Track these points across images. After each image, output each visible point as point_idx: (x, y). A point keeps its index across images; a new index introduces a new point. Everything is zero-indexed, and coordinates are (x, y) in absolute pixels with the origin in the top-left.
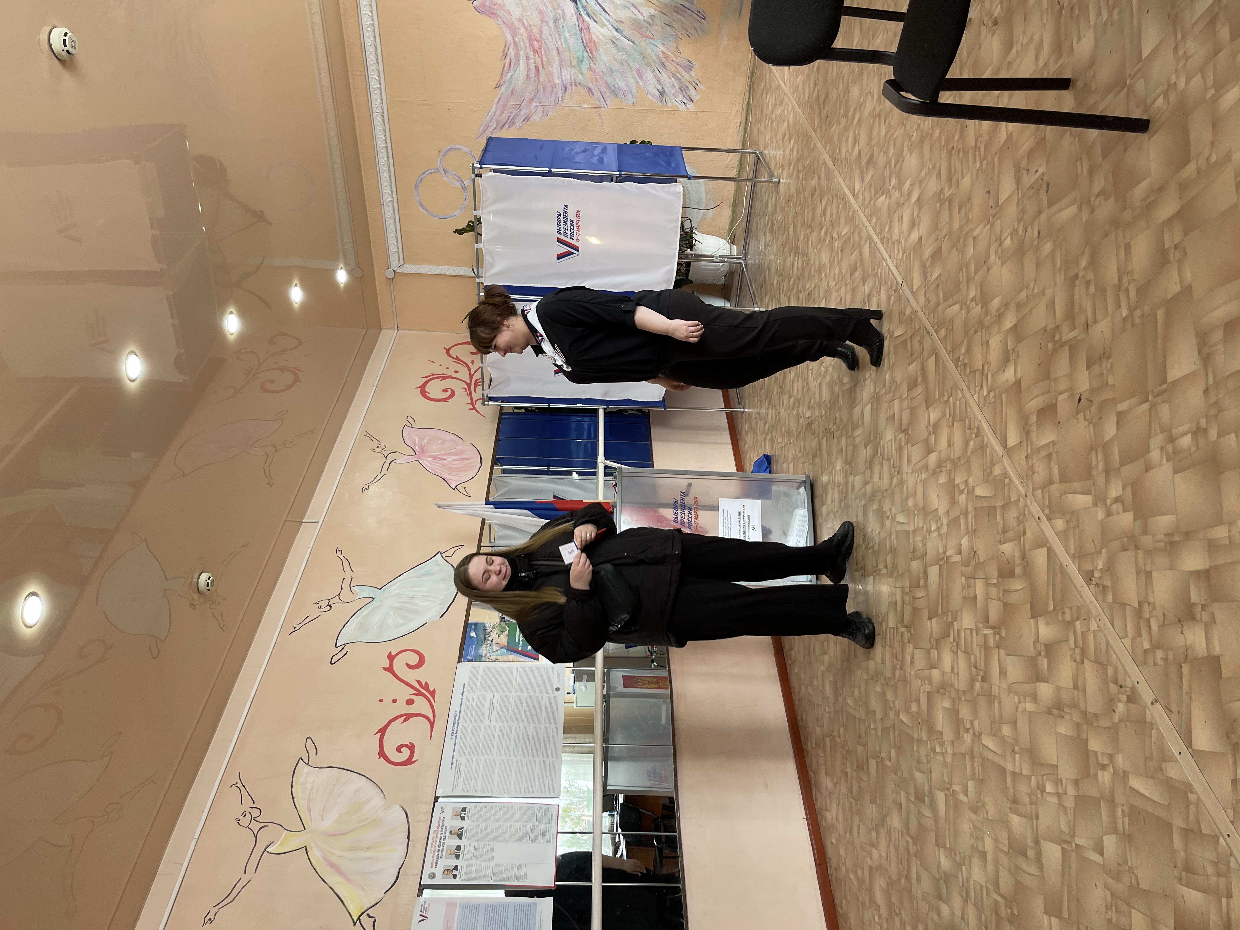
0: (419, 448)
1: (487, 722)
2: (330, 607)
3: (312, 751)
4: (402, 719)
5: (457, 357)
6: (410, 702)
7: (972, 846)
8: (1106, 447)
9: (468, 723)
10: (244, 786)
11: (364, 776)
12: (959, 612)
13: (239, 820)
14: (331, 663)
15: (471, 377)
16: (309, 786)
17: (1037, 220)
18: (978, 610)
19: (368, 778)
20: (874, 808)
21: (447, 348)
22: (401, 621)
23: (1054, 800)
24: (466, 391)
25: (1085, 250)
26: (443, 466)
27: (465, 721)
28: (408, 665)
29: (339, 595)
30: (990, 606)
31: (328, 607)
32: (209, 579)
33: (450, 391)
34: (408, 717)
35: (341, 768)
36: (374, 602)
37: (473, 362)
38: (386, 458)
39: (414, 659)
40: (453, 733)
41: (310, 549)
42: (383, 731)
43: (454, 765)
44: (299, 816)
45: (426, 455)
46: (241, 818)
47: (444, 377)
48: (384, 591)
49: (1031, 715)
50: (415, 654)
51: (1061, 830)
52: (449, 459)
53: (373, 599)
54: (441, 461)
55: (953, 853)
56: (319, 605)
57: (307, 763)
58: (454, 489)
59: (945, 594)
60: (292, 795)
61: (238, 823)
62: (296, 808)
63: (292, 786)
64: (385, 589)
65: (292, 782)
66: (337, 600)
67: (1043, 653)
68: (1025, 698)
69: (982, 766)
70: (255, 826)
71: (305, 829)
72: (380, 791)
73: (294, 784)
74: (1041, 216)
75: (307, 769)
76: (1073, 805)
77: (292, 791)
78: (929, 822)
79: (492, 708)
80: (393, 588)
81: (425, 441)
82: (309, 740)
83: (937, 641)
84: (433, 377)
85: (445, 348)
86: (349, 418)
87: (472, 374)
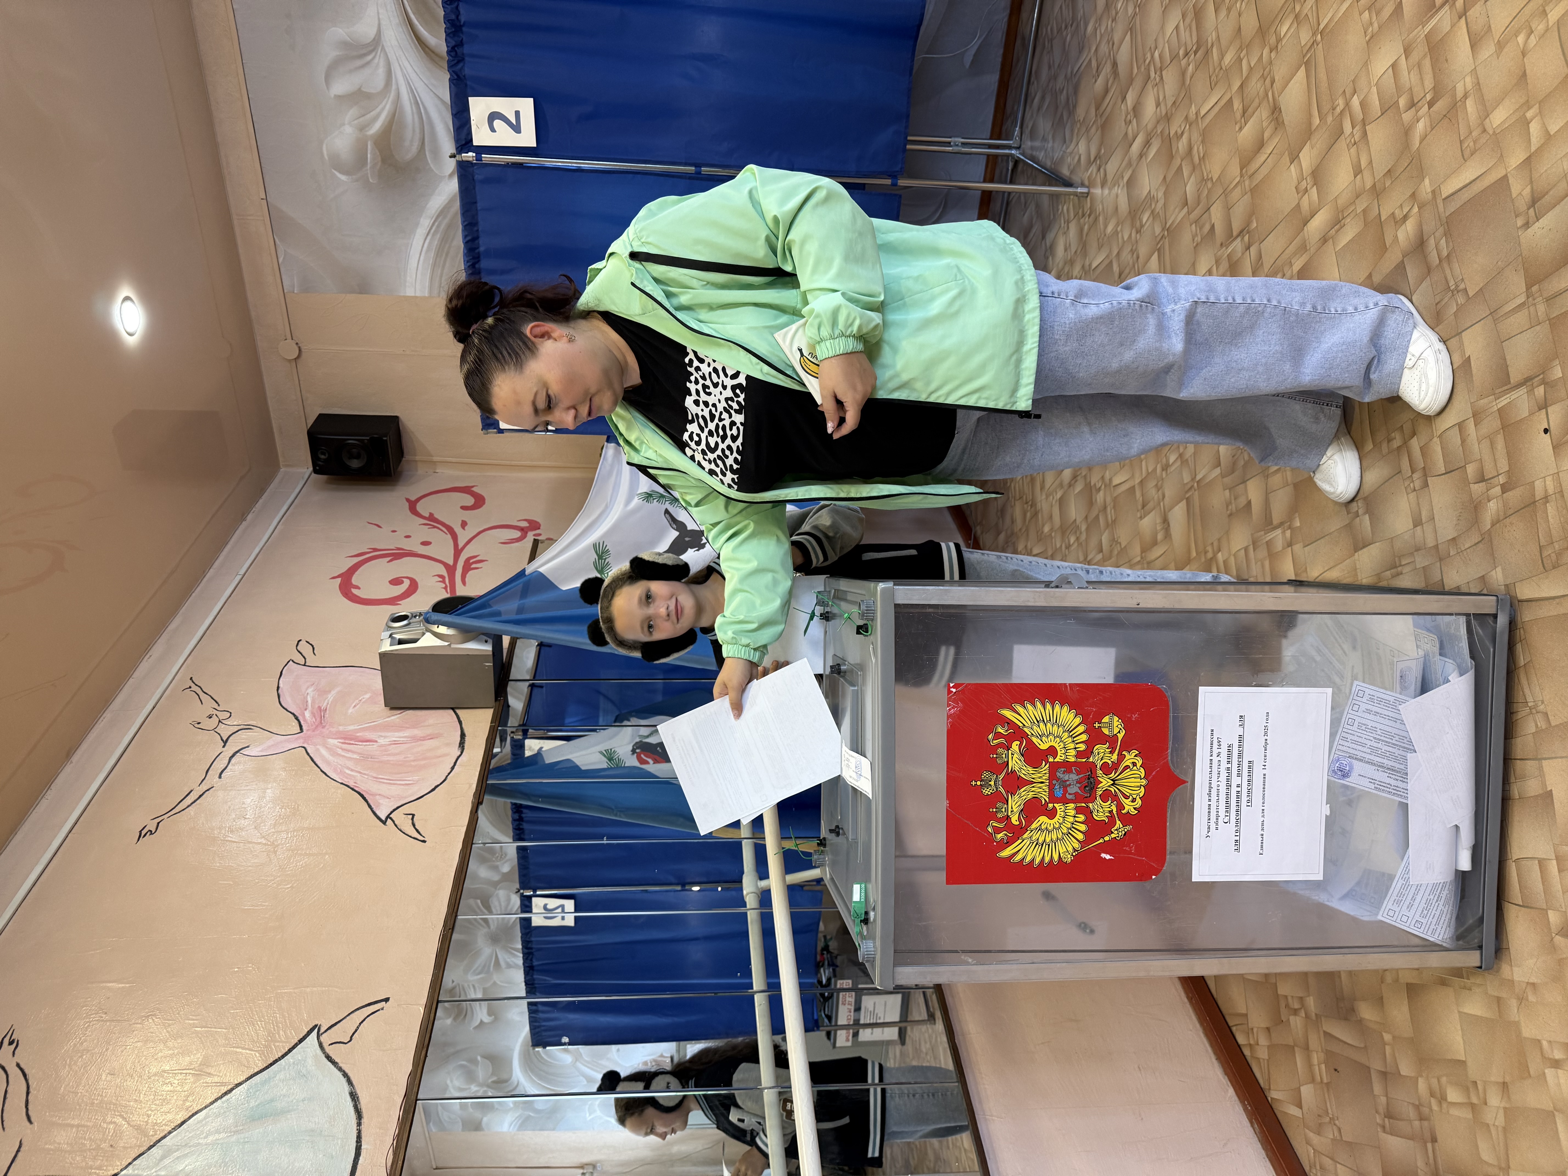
5: (431, 515)
15: (457, 552)
21: (413, 498)
24: (444, 582)
33: (407, 583)
37: (464, 524)
38: (225, 743)
45: (325, 731)
47: (398, 555)
52: (382, 741)
81: (331, 697)
84: (375, 555)
85: (408, 500)
86: (157, 650)
87: (460, 547)
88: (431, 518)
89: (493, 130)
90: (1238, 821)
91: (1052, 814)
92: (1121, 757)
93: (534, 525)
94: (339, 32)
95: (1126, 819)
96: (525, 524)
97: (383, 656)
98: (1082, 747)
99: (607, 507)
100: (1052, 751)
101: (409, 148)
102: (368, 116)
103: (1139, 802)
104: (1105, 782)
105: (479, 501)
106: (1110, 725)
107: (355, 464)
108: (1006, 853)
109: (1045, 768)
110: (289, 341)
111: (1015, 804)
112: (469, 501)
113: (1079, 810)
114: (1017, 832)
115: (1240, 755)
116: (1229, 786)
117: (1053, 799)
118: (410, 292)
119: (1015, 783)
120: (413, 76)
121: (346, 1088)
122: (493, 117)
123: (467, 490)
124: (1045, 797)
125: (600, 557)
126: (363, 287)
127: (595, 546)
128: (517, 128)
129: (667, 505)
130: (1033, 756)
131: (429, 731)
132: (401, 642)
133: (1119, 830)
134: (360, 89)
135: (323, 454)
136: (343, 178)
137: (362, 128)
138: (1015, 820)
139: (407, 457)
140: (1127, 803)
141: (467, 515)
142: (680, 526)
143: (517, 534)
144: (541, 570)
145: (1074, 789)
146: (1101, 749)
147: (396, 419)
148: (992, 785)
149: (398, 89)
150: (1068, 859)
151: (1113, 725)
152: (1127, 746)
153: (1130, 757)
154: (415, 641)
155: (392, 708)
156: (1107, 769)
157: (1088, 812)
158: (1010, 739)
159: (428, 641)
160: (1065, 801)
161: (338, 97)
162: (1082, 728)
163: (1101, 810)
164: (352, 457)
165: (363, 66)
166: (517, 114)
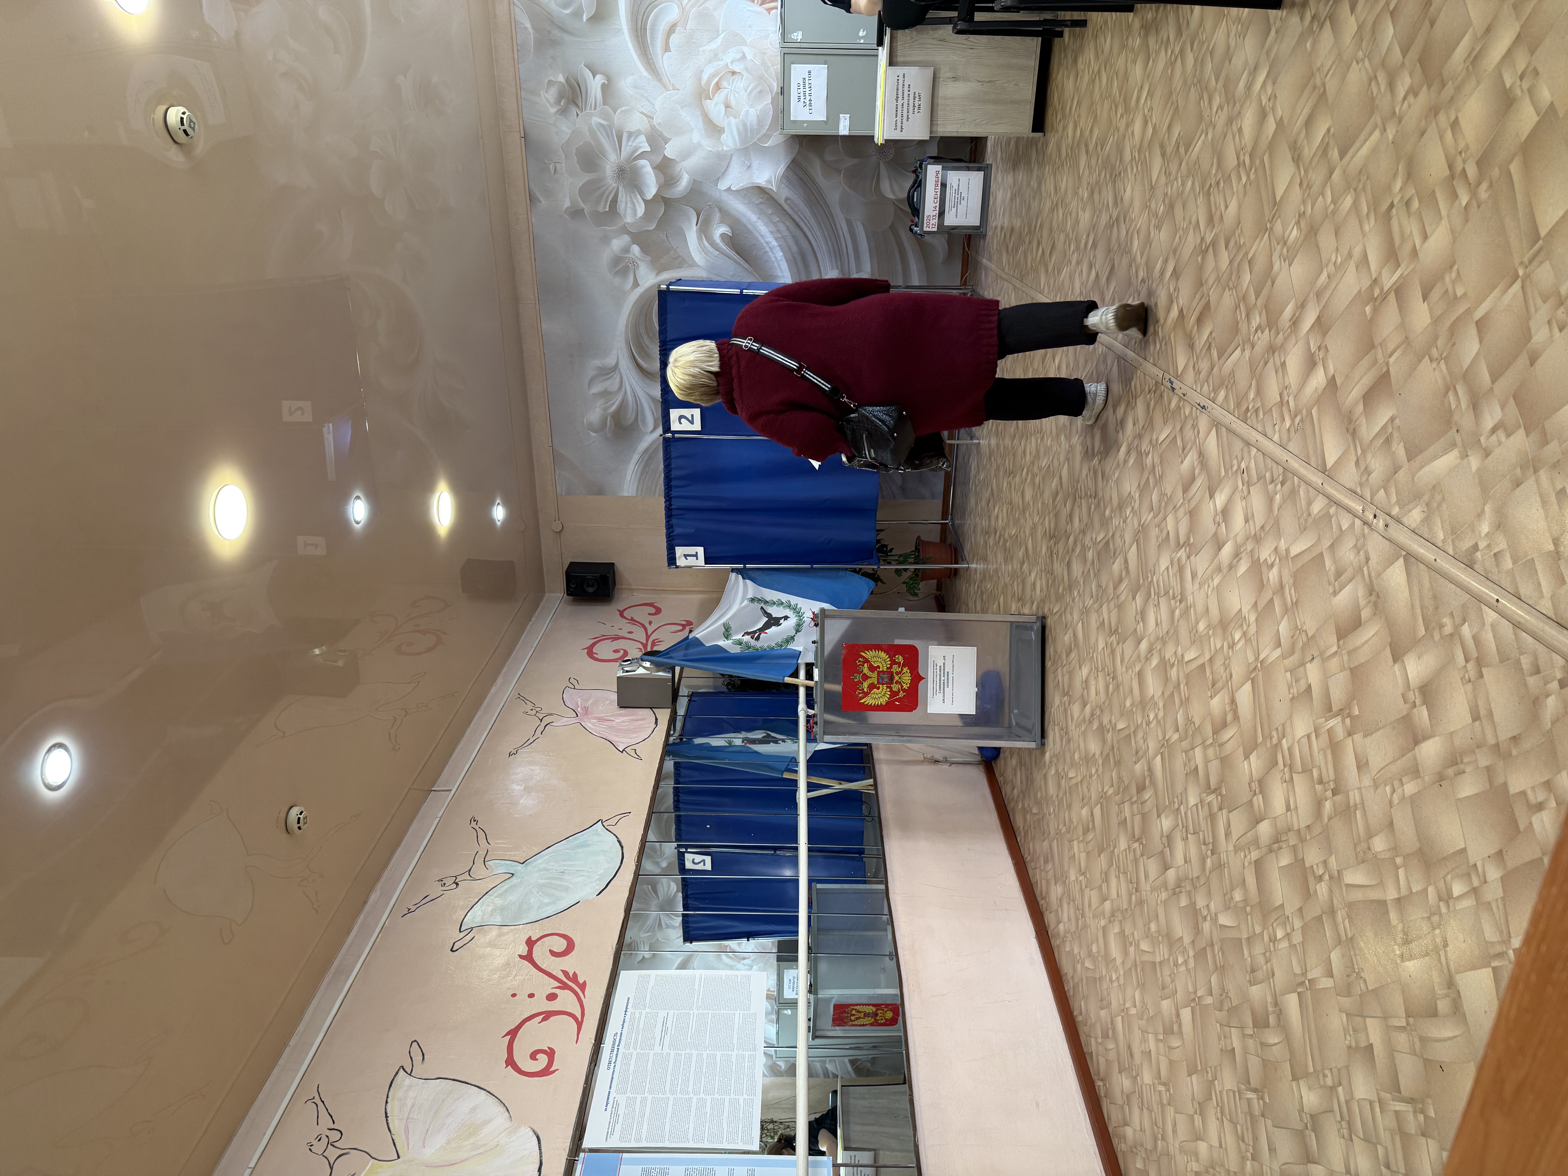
0: (582, 710)
1: (657, 1049)
2: (457, 884)
3: (418, 1058)
4: (541, 1017)
5: (632, 618)
6: (552, 997)
7: (1349, 1047)
8: (1467, 376)
9: (631, 1050)
10: (323, 1102)
11: (485, 1090)
12: (1288, 725)
13: (312, 1146)
14: (452, 950)
15: (648, 637)
16: (409, 1103)
17: (1329, 184)
18: (1315, 703)
19: (489, 1092)
20: (1194, 1083)
21: (621, 609)
22: (546, 900)
23: (1468, 903)
24: (644, 646)
25: (1398, 169)
26: (610, 727)
27: (627, 1046)
28: (552, 953)
29: (470, 870)
30: (1331, 686)
31: (455, 885)
32: (301, 814)
33: (622, 652)
34: (547, 1015)
35: (454, 1080)
36: (514, 877)
37: (650, 623)
38: (541, 720)
39: (560, 945)
40: (610, 1063)
41: (438, 819)
42: (513, 1033)
43: (610, 1106)
44: (393, 1140)
45: (589, 716)
46: (315, 1142)
47: (616, 638)
48: (527, 865)
49: (1414, 800)
50: (562, 939)
51: (1487, 942)
52: (616, 721)
53: (513, 874)
54: (608, 723)
55: (1321, 1077)
56: (443, 883)
57: (409, 1072)
58: (622, 752)
59: (1264, 712)
60: (386, 1113)
61: (310, 1150)
62: (390, 1131)
63: (387, 1102)
64: (529, 863)
65: (387, 1097)
66: (466, 876)
67: (1418, 702)
68: (1401, 780)
69: (1349, 917)
70: (332, 1153)
71: (399, 1157)
72: (505, 1109)
73: (389, 1100)
74: (1334, 176)
75: (408, 1080)
76: (1500, 893)
77: (386, 1109)
78: (1278, 1052)
79: (664, 1031)
80: (539, 862)
81: (590, 702)
82: (415, 1044)
83: (1260, 782)
84: (603, 638)
85: (618, 610)
86: (500, 680)
87: (649, 634)
88: (632, 619)
89: (680, 423)
90: (944, 692)
91: (878, 688)
92: (902, 670)
93: (689, 623)
94: (597, 362)
95: (904, 691)
96: (685, 623)
97: (619, 678)
98: (889, 666)
99: (730, 606)
100: (878, 667)
101: (630, 417)
102: (609, 403)
103: (908, 685)
104: (897, 678)
105: (658, 611)
106: (898, 658)
107: (591, 590)
108: (862, 701)
109: (876, 672)
110: (557, 521)
111: (866, 685)
112: (653, 610)
113: (888, 687)
114: (866, 694)
115: (944, 670)
116: (940, 680)
117: (879, 683)
118: (625, 494)
119: (866, 677)
120: (634, 383)
121: (616, 839)
122: (681, 417)
123: (651, 605)
124: (876, 682)
125: (727, 630)
126: (600, 492)
127: (724, 624)
128: (692, 422)
129: (762, 605)
130: (872, 669)
131: (640, 717)
132: (627, 671)
133: (902, 694)
134: (606, 390)
135: (573, 584)
136: (594, 434)
137: (605, 409)
138: (865, 690)
139: (617, 586)
140: (904, 685)
141: (651, 618)
142: (769, 615)
143: (680, 628)
144: (697, 636)
145: (886, 680)
146: (895, 666)
147: (613, 564)
148: (858, 678)
149: (626, 389)
150: (884, 704)
151: (900, 659)
152: (904, 665)
153: (905, 669)
154: (635, 671)
155: (621, 707)
156: (897, 673)
157: (891, 688)
158: (864, 662)
159: (641, 671)
160: (883, 684)
161: (594, 394)
162: (888, 659)
163: (895, 687)
164: (589, 586)
165: (608, 379)
166: (692, 416)
